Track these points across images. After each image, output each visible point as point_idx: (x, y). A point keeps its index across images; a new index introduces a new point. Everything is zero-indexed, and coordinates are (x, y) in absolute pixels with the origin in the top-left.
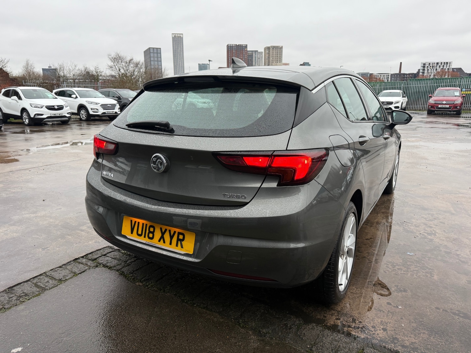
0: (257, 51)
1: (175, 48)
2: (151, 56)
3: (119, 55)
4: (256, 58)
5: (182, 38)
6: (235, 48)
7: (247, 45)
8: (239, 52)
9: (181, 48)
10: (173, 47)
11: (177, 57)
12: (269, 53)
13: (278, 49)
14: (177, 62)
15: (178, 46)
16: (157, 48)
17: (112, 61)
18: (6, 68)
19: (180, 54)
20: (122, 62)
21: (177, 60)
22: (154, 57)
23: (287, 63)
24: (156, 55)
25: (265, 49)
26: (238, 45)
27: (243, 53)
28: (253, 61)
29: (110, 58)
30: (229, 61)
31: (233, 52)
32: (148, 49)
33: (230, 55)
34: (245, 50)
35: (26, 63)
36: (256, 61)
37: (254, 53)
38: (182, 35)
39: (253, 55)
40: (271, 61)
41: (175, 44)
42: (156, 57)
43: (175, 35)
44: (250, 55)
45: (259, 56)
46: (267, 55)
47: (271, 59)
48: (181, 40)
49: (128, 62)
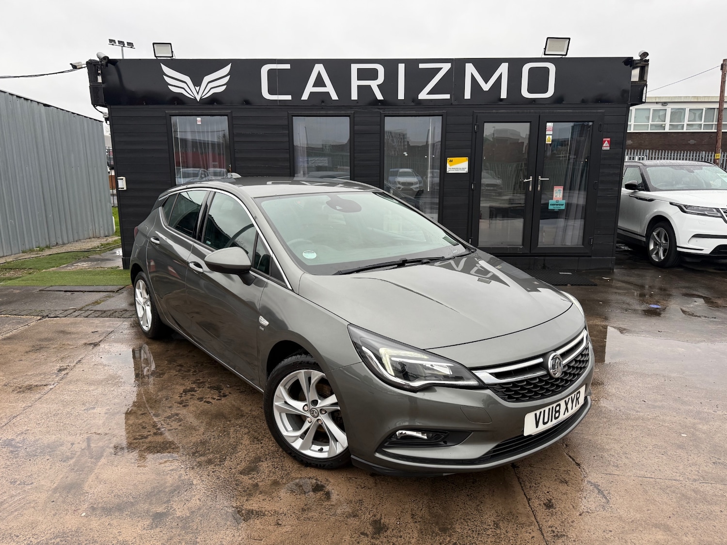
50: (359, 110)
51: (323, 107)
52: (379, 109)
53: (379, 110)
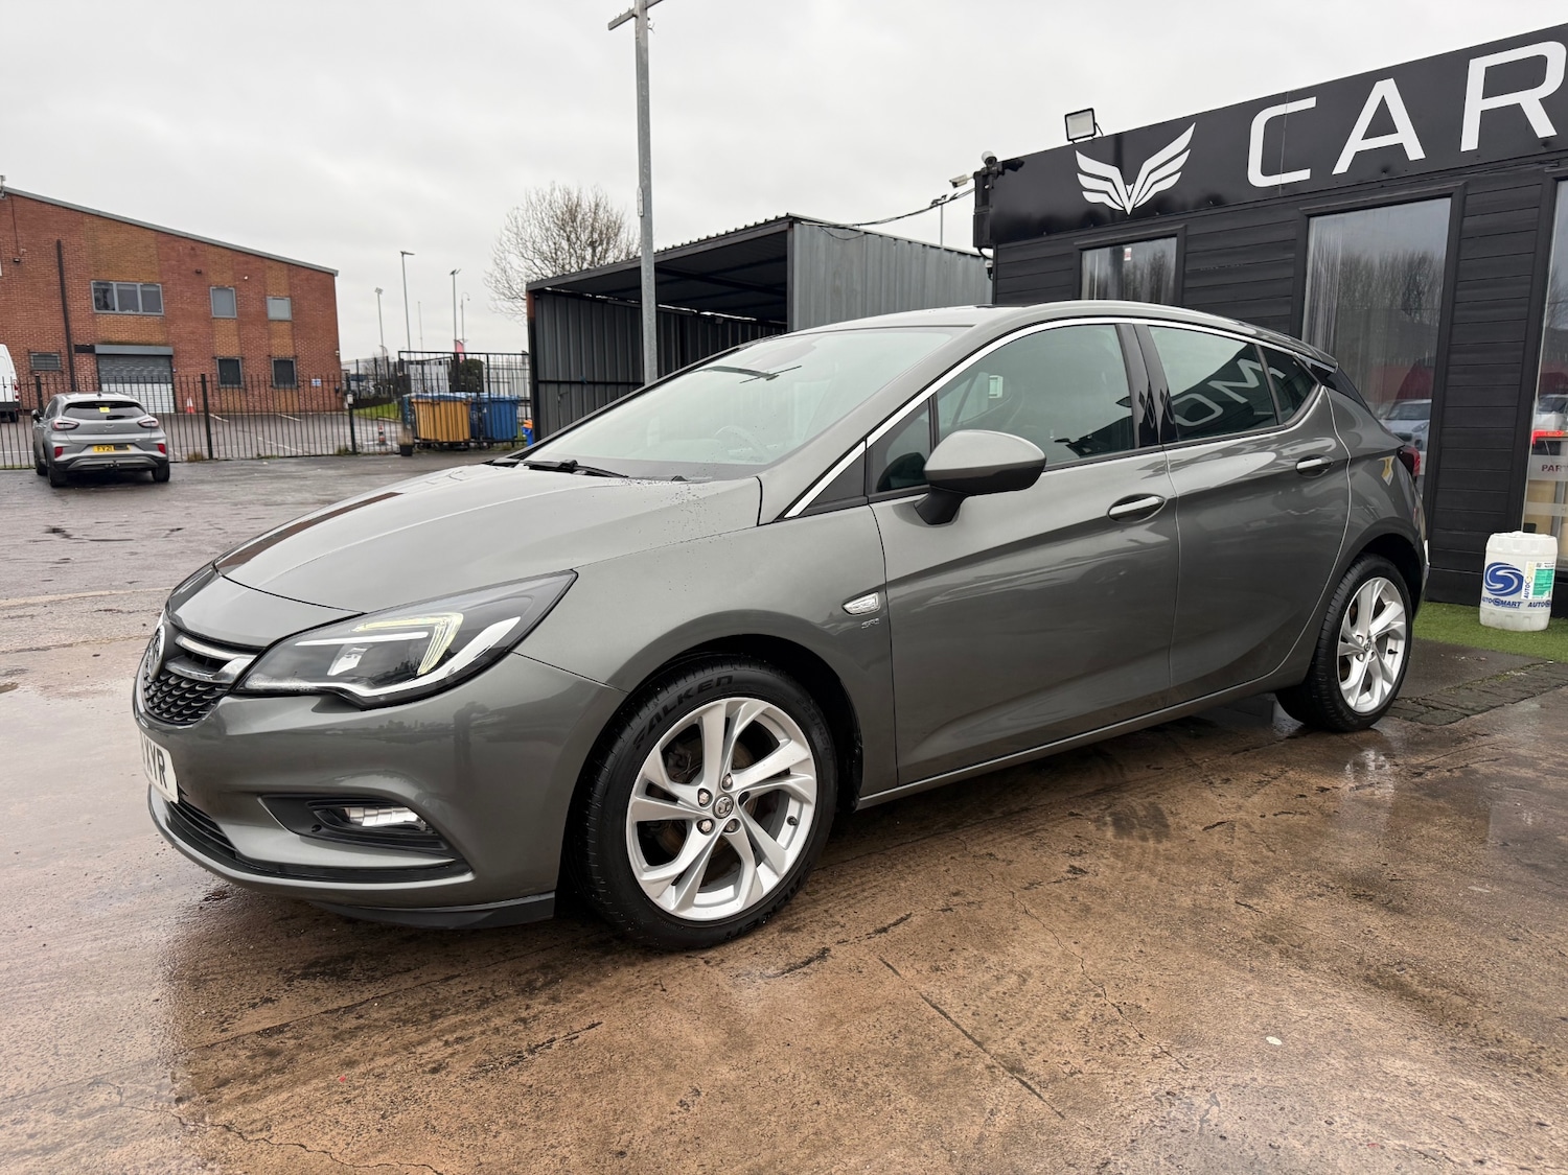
50: (1483, 175)
51: (1384, 183)
52: (1541, 163)
53: (1540, 166)
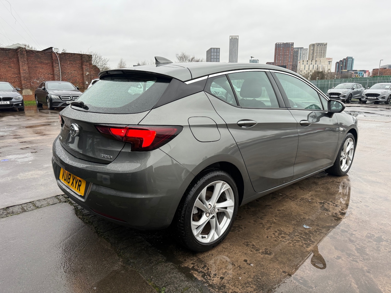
0: (303, 48)
1: (231, 47)
2: (212, 55)
3: (185, 55)
4: (301, 54)
5: (238, 39)
6: (282, 46)
7: (293, 43)
8: (285, 49)
9: (236, 48)
10: (230, 47)
11: (232, 55)
12: (313, 50)
13: (323, 46)
14: (232, 59)
15: (234, 46)
16: (217, 48)
17: (179, 60)
18: (106, 65)
19: (235, 52)
20: (186, 60)
21: (232, 57)
22: (214, 56)
23: (331, 58)
24: (215, 54)
25: (310, 46)
26: (285, 43)
27: (289, 50)
28: (298, 56)
29: (177, 57)
30: (276, 57)
31: (280, 49)
32: (210, 49)
33: (277, 52)
34: (291, 47)
35: (120, 61)
36: (300, 56)
37: (299, 49)
38: (238, 37)
39: (298, 52)
40: (315, 56)
41: (232, 45)
42: (215, 56)
43: (232, 37)
44: (295, 52)
45: (304, 52)
46: (312, 51)
47: (315, 54)
48: (237, 41)
49: (190, 60)
